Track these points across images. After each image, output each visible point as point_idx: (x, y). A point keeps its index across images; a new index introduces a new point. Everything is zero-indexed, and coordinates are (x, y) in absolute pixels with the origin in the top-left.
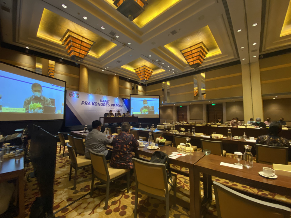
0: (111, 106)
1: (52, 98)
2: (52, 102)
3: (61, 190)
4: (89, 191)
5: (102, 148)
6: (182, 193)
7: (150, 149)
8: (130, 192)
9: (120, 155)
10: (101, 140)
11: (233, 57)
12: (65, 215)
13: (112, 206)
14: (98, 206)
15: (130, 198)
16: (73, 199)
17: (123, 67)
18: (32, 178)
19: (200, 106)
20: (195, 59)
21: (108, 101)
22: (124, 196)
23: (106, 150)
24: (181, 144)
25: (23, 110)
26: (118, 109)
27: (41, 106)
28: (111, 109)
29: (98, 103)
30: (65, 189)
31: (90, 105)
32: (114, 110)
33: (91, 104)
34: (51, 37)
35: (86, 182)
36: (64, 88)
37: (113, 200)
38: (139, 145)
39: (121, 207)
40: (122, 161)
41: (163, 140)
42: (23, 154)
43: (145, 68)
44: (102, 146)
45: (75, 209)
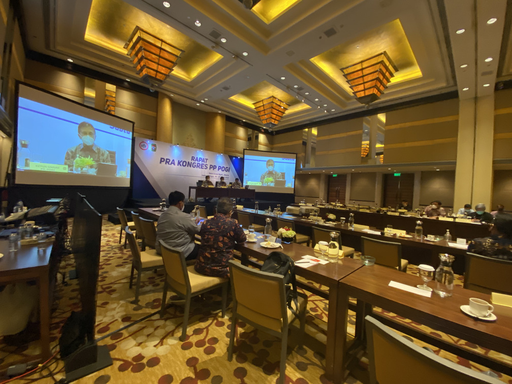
0: (210, 168)
1: (110, 150)
2: (111, 157)
3: (114, 303)
4: (159, 309)
5: (183, 239)
6: (316, 326)
7: (266, 246)
8: (227, 316)
9: (212, 254)
10: (184, 225)
11: (444, 85)
12: (116, 344)
13: (194, 336)
14: (171, 334)
15: (225, 327)
16: (132, 319)
17: (233, 98)
18: (71, 279)
19: (371, 176)
20: (369, 87)
21: (205, 160)
22: (215, 321)
23: (191, 242)
24: (321, 242)
25: (65, 169)
26: (222, 175)
27: (93, 163)
28: (210, 173)
29: (189, 162)
30: (122, 302)
31: (174, 165)
32: (215, 175)
33: (176, 162)
34: (109, 42)
35: (156, 293)
36: (131, 133)
37: (197, 328)
38: (245, 239)
39: (208, 340)
40: (214, 265)
41: (291, 233)
42: (53, 240)
43: (272, 102)
44: (184, 236)
45: (133, 335)
